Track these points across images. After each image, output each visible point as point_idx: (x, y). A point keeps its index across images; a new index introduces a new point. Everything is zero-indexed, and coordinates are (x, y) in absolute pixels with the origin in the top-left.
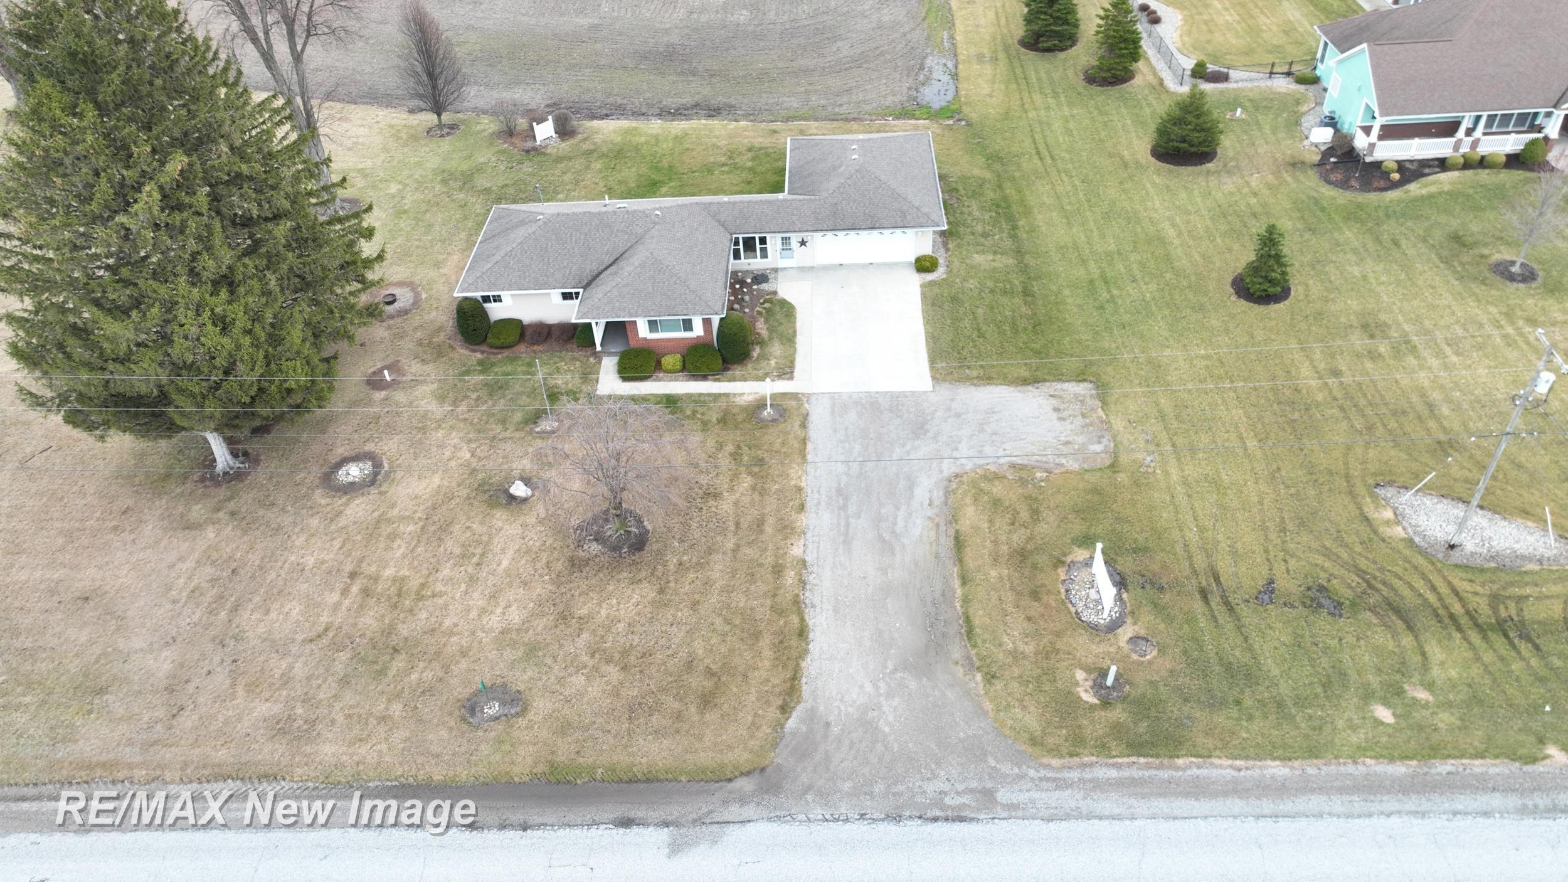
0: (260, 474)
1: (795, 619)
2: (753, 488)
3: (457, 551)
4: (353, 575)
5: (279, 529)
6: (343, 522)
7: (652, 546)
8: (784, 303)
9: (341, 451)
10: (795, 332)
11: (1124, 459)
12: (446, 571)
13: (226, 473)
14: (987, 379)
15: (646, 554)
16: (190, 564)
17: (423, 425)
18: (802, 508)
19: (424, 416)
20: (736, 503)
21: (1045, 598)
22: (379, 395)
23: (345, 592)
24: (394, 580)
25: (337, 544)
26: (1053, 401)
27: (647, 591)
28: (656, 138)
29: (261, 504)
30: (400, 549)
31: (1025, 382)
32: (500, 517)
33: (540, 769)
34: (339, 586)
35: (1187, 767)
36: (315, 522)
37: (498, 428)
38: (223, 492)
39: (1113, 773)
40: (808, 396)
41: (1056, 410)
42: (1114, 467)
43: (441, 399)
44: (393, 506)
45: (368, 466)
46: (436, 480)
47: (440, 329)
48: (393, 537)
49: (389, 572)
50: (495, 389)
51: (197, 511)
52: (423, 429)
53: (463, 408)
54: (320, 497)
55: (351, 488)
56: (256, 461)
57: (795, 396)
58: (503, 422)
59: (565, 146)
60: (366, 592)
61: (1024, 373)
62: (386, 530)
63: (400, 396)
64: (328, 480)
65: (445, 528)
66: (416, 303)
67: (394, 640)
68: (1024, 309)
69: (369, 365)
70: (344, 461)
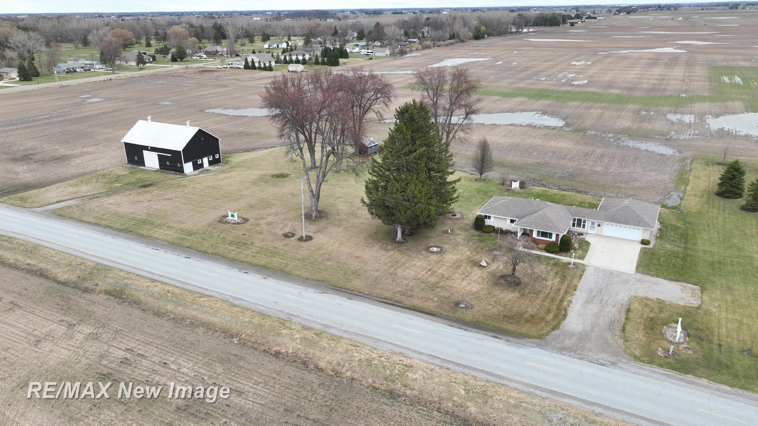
0: (408, 244)
1: (563, 312)
2: (560, 282)
3: (461, 272)
4: (429, 270)
5: (411, 256)
6: (429, 259)
7: (522, 286)
8: (587, 242)
9: (432, 244)
10: (588, 250)
11: (704, 306)
12: (457, 275)
13: (398, 242)
14: (658, 276)
15: (519, 287)
16: (385, 257)
17: (457, 244)
18: (575, 290)
19: (459, 243)
20: (553, 284)
21: (655, 330)
22: (445, 235)
23: (427, 273)
24: (441, 274)
25: (426, 263)
26: (682, 287)
27: (517, 295)
28: (555, 194)
29: (407, 250)
30: (444, 268)
31: (672, 280)
32: (475, 268)
33: (474, 320)
34: (425, 271)
35: (690, 377)
36: (421, 257)
37: (480, 250)
38: (397, 245)
39: (662, 371)
40: (587, 266)
41: (682, 290)
42: (698, 308)
43: (464, 240)
44: (444, 259)
45: (439, 249)
46: (458, 257)
47: (468, 224)
48: (443, 265)
49: (440, 272)
50: (481, 241)
51: (389, 247)
52: (458, 246)
53: (471, 243)
54: (424, 252)
55: (433, 252)
56: (408, 241)
57: (583, 264)
58: (482, 249)
59: (521, 191)
60: (432, 274)
61: (673, 277)
62: (441, 263)
63: (452, 237)
64: (427, 249)
65: (459, 267)
66: (462, 218)
67: (438, 285)
68: (681, 262)
69: (444, 229)
70: (432, 247)
